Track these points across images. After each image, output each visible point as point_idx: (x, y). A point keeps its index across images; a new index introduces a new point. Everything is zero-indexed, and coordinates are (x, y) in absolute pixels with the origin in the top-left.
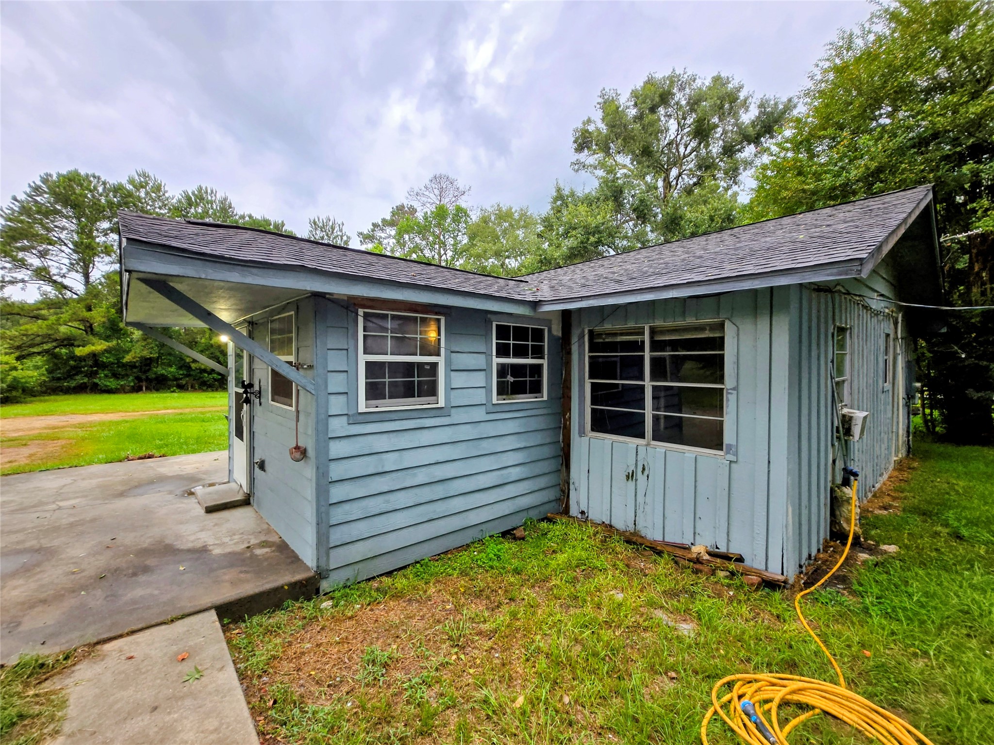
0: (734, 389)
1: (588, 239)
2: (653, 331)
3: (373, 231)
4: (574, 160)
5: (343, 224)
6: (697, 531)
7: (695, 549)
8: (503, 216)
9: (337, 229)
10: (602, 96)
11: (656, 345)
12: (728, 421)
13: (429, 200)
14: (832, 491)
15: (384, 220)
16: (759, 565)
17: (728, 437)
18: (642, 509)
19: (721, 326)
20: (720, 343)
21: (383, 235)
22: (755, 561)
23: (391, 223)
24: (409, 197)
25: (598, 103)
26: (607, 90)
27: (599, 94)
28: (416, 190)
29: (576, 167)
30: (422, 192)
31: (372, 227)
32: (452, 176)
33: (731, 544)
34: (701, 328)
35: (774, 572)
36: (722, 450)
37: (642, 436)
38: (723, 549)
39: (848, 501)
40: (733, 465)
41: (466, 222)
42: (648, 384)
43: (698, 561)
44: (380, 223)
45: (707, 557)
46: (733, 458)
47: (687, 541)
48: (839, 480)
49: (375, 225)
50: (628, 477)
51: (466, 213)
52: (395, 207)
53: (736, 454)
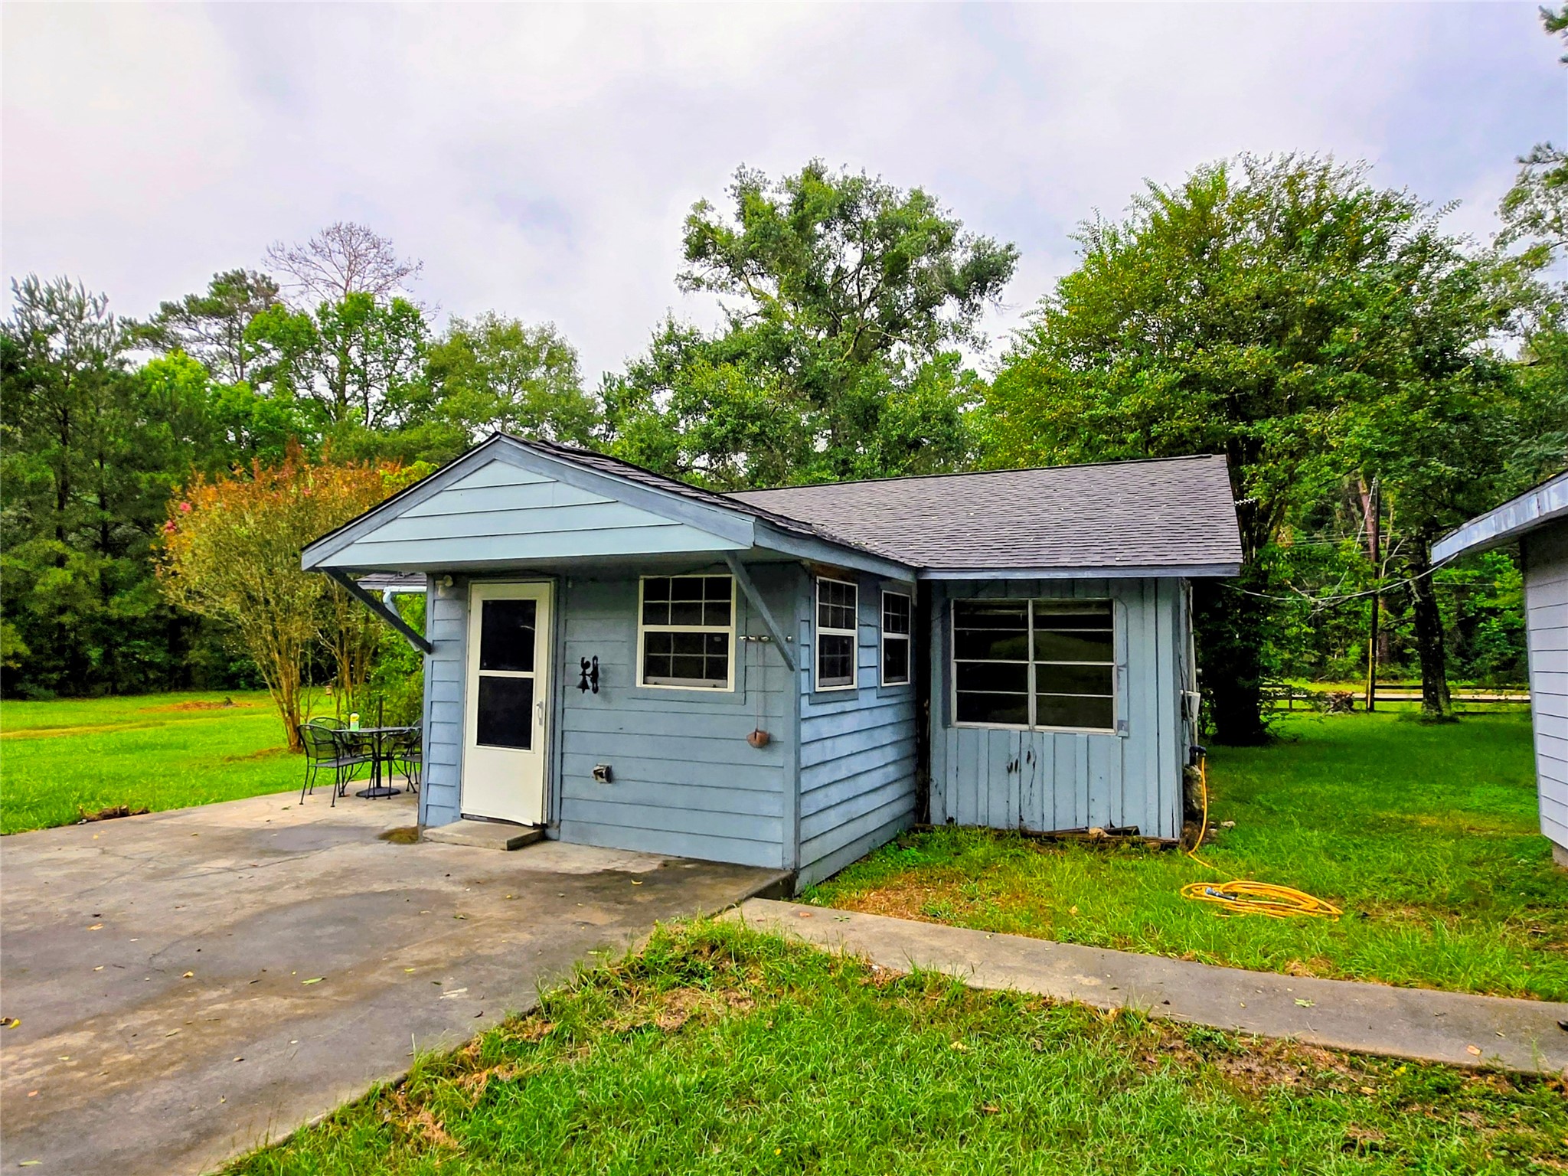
0: (1124, 666)
1: (744, 426)
2: (1036, 606)
3: (163, 320)
4: (684, 271)
5: (105, 300)
6: (1091, 814)
7: (1092, 831)
8: (506, 338)
9: (89, 308)
10: (740, 176)
11: (1039, 622)
12: (1118, 697)
13: (323, 276)
14: (1184, 771)
15: (192, 301)
16: (1152, 833)
17: (1118, 714)
18: (1027, 802)
19: (1109, 605)
20: (1108, 622)
21: (186, 333)
22: (1148, 830)
23: (213, 311)
24: (271, 260)
25: (732, 187)
26: (748, 169)
27: (736, 173)
28: (290, 248)
29: (685, 284)
30: (302, 254)
31: (160, 312)
32: (378, 232)
33: (1125, 820)
34: (1087, 605)
35: (1166, 836)
36: (1111, 727)
37: (1024, 720)
38: (1118, 826)
39: (1197, 779)
40: (1125, 741)
41: (416, 337)
42: (1032, 664)
43: (1099, 839)
44: (183, 305)
45: (1106, 835)
46: (1125, 734)
47: (1082, 824)
48: (1187, 761)
49: (169, 309)
50: (1010, 770)
51: (416, 317)
52: (221, 275)
53: (1127, 730)
